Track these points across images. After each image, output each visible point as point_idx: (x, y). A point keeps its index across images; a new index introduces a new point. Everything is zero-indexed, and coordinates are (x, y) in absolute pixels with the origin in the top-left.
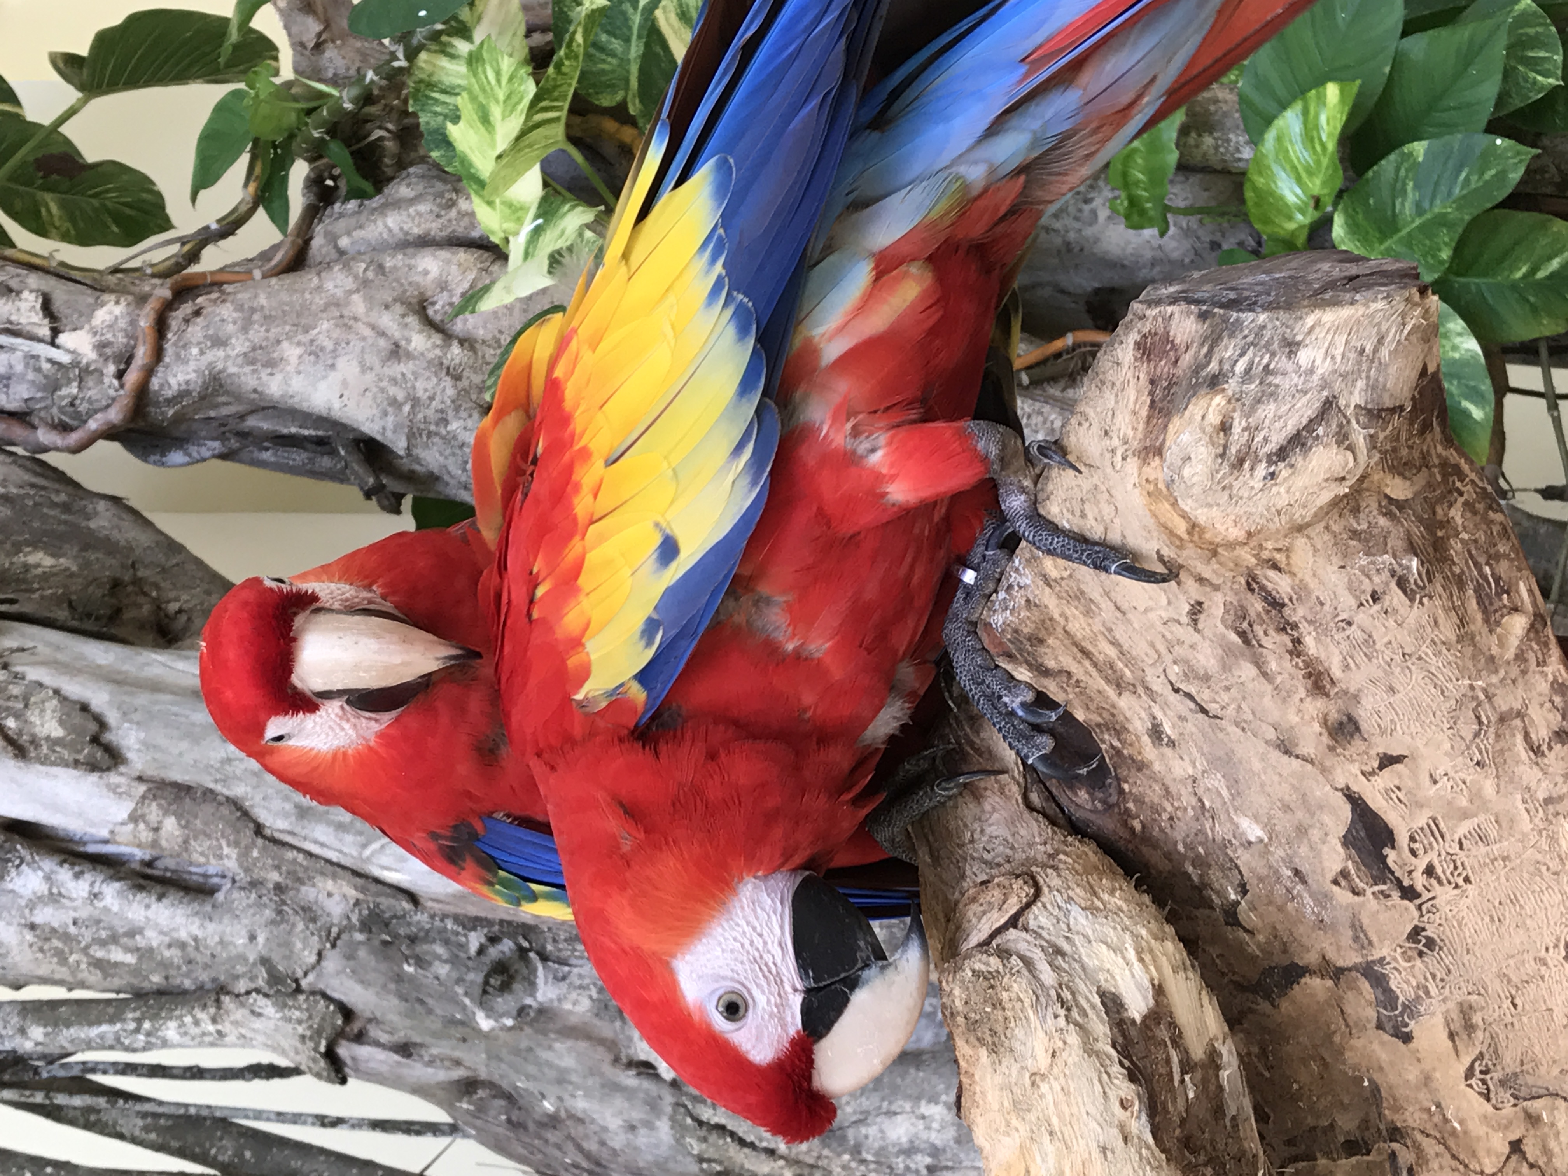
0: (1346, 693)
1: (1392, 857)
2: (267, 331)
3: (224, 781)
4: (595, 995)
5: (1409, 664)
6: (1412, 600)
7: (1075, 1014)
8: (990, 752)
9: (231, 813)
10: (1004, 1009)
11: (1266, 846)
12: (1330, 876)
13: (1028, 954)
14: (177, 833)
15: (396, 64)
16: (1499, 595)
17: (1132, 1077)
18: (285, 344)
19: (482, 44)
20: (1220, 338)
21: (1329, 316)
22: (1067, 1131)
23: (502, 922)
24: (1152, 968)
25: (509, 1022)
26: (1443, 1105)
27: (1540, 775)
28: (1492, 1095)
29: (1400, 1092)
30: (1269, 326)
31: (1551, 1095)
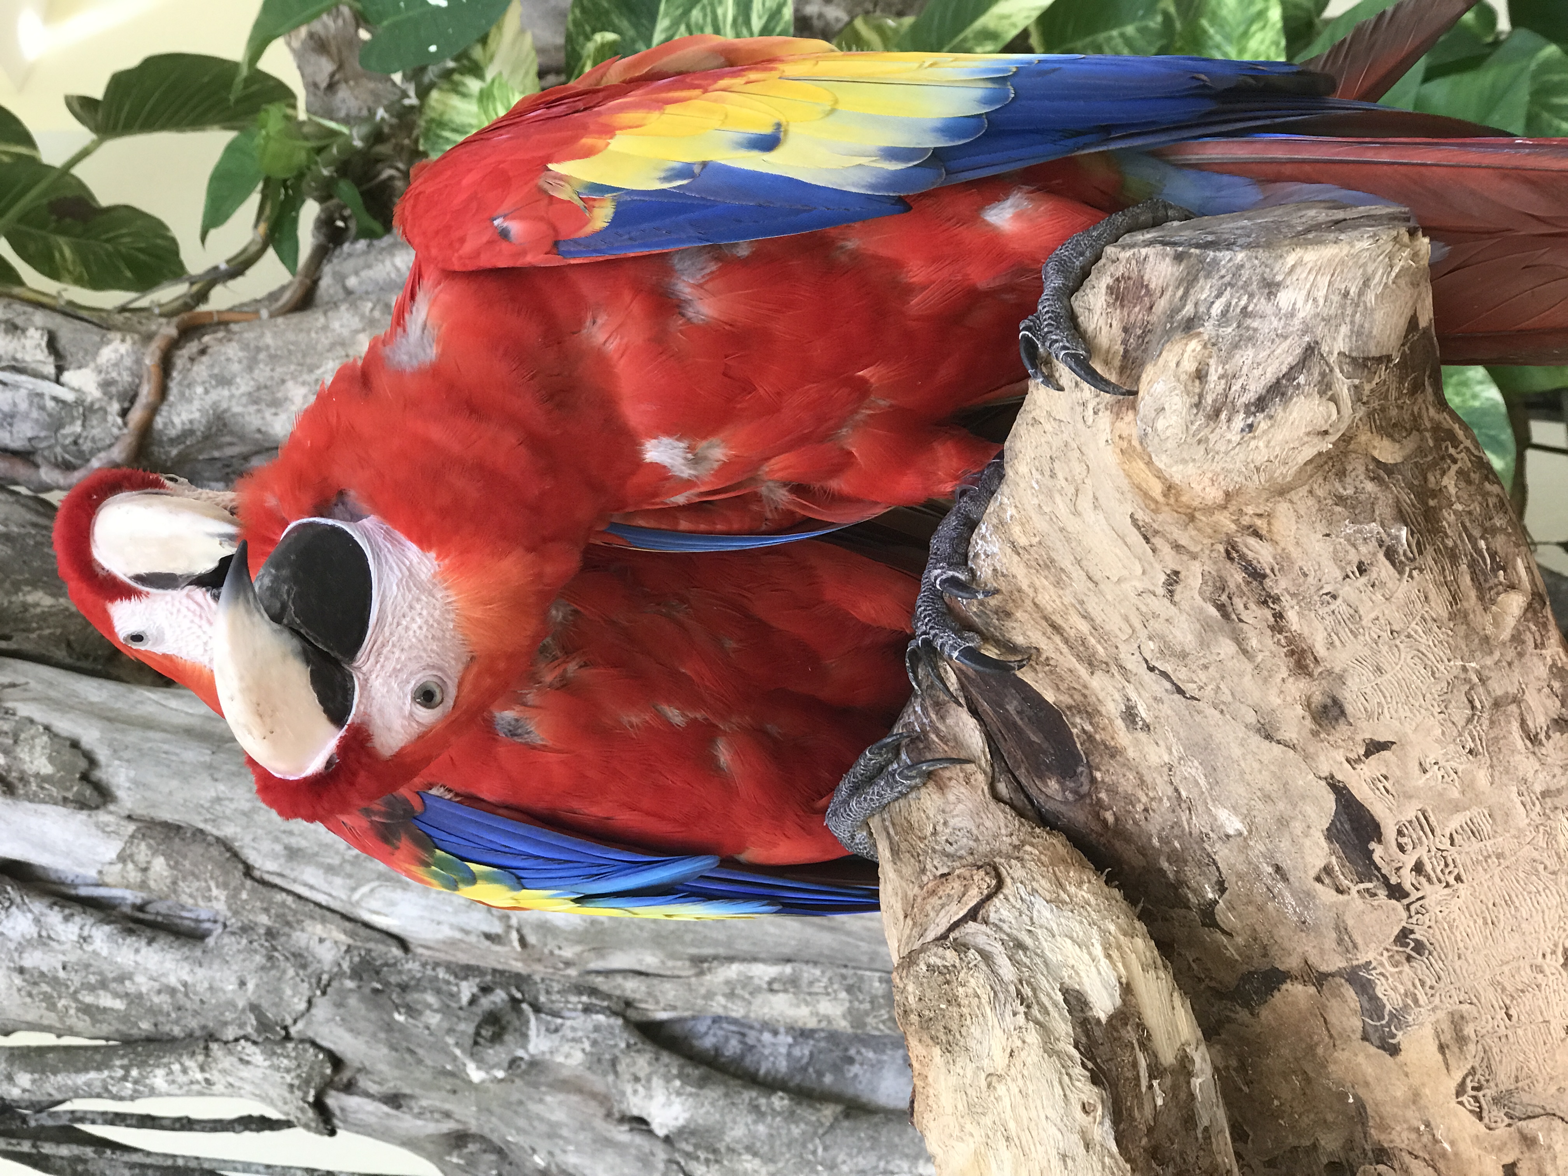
0: (1330, 672)
1: (1378, 852)
2: (272, 370)
3: (214, 821)
4: (588, 1048)
5: (1398, 642)
6: (1401, 573)
7: (1035, 1011)
8: (956, 739)
9: (221, 854)
10: (959, 1005)
11: (1245, 839)
12: (1313, 873)
13: (988, 948)
14: (165, 874)
15: (407, 102)
16: (1494, 571)
17: (1095, 1080)
18: (290, 384)
19: (493, 81)
20: (1196, 279)
21: (1311, 256)
22: (1025, 1137)
23: (495, 971)
24: (1120, 965)
25: (500, 1074)
26: (1433, 1123)
27: (1537, 766)
28: (1485, 1114)
29: (1388, 1110)
30: (1248, 265)
31: (1547, 1114)
